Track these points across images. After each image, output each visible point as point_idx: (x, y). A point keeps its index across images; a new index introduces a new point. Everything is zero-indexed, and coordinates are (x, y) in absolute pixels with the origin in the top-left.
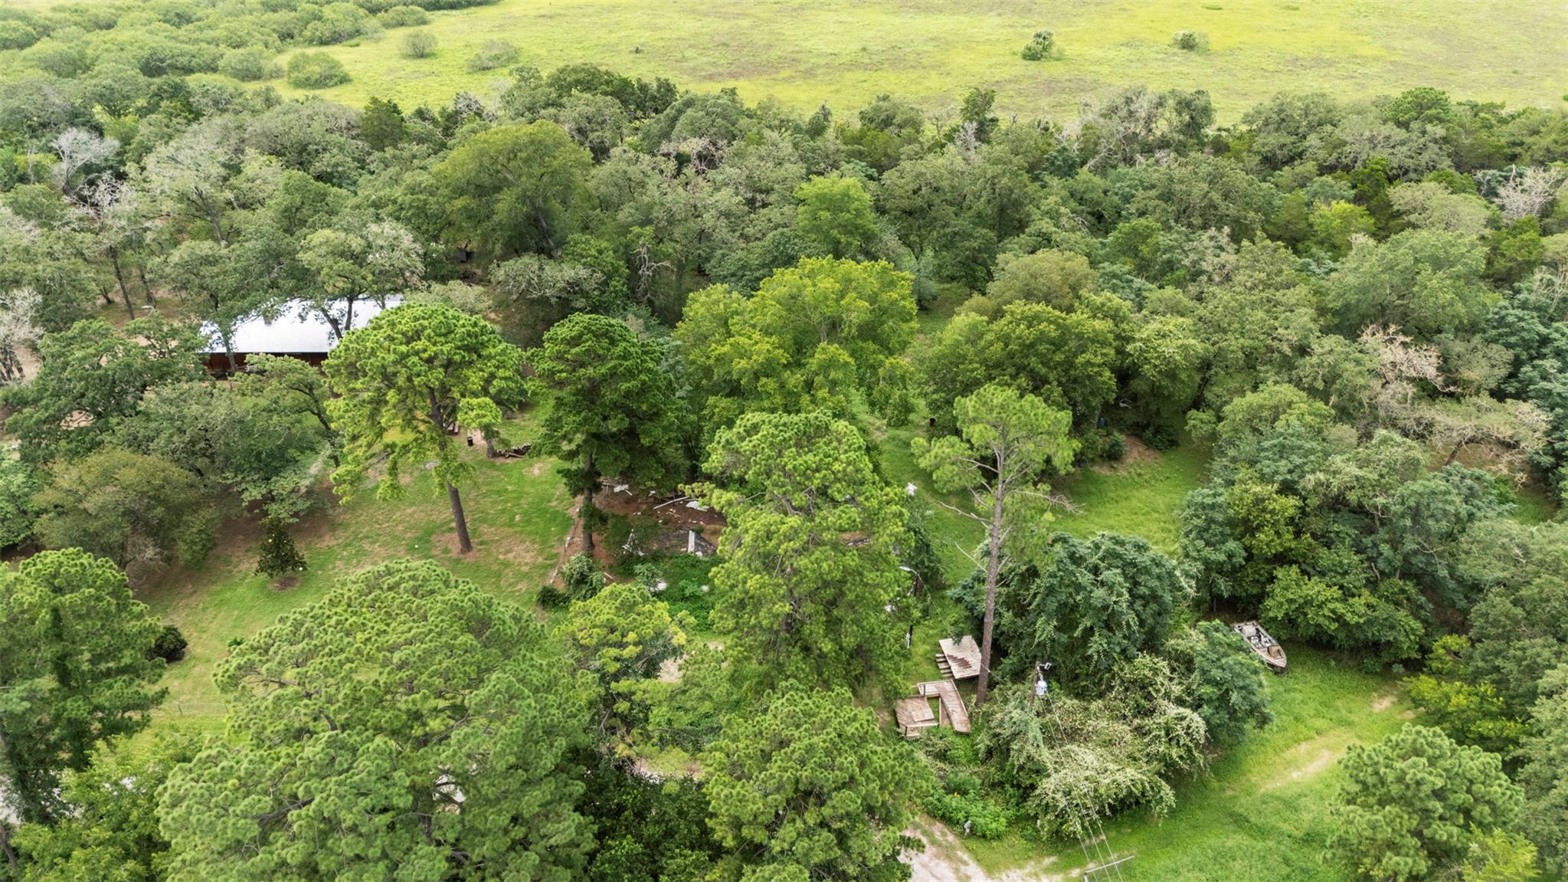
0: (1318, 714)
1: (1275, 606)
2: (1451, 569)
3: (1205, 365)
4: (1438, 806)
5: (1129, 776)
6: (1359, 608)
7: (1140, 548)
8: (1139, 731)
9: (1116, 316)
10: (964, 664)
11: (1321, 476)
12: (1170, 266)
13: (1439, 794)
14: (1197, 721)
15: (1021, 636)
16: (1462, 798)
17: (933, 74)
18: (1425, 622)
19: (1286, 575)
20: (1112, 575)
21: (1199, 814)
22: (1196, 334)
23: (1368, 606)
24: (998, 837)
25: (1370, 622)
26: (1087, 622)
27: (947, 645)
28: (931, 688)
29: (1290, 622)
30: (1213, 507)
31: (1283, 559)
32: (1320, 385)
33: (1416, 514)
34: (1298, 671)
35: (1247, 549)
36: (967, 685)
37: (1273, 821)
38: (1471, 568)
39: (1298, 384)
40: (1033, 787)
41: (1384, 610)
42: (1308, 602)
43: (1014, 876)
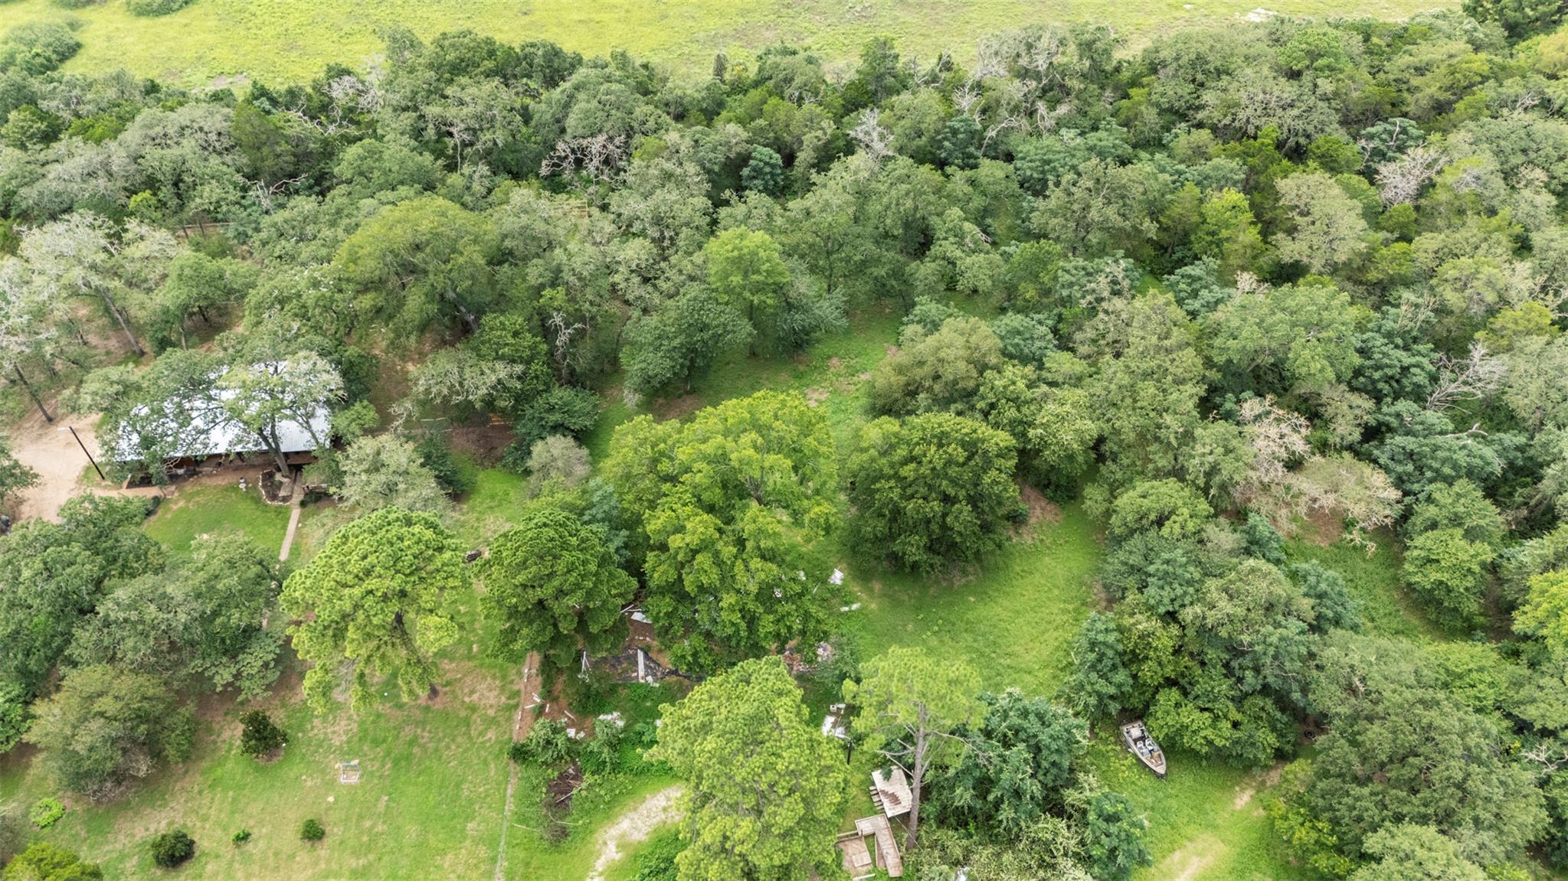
0: (1190, 821)
1: (1157, 720)
2: (1304, 695)
11: (1198, 610)
22: (1091, 411)
26: (998, 793)
27: (877, 775)
28: (865, 826)
29: (1171, 738)
31: (1164, 685)
33: (1275, 653)
35: (1135, 677)
36: (898, 823)
38: (1320, 701)
42: (1184, 728)
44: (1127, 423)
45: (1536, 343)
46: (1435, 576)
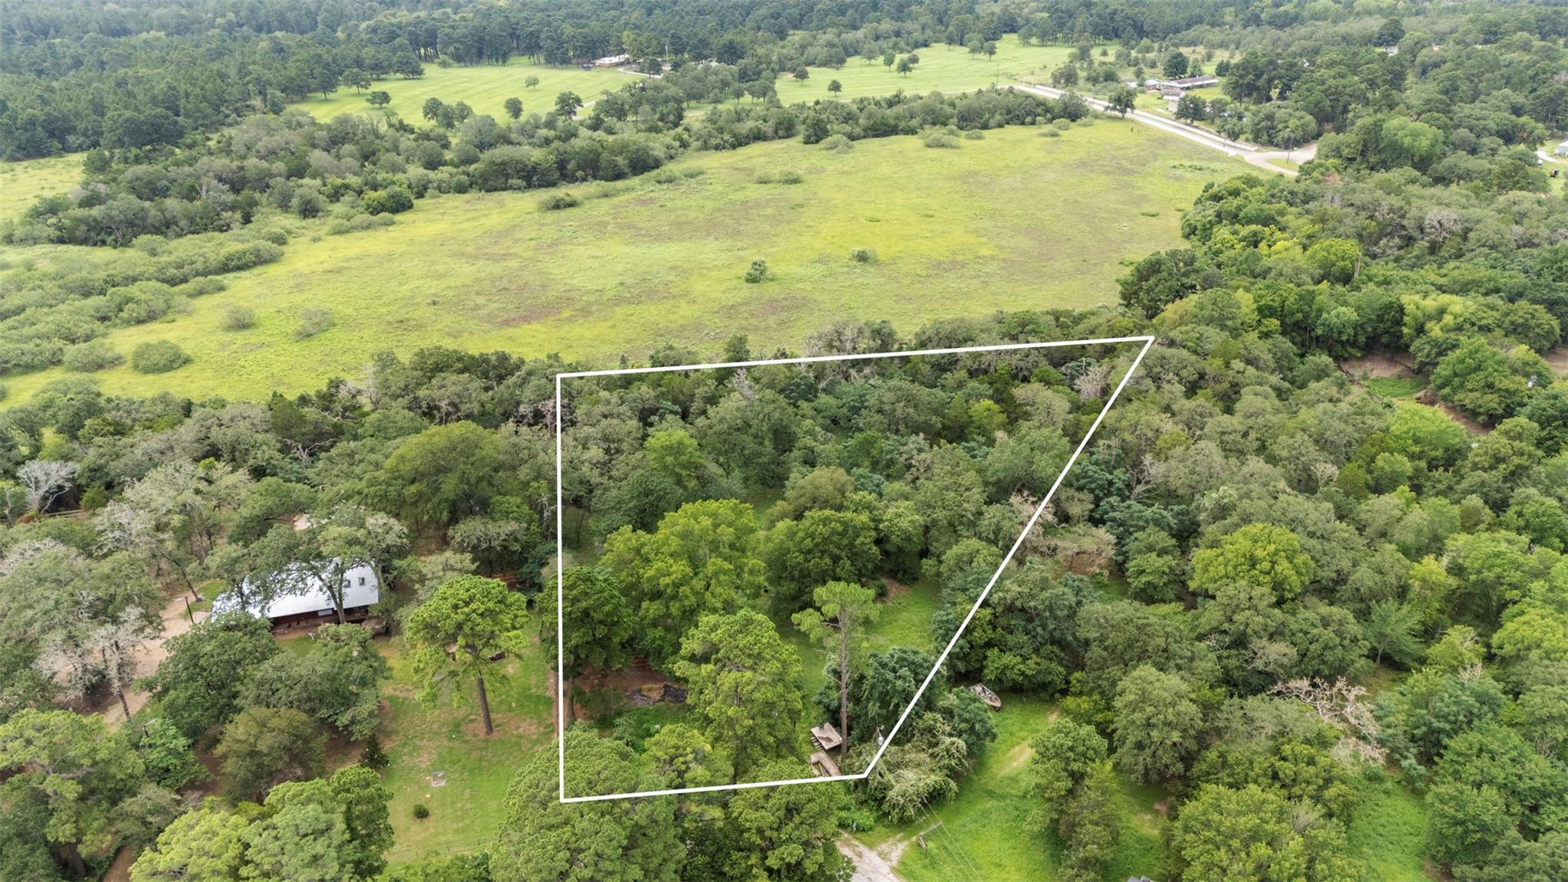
0: (1021, 729)
1: (989, 673)
2: (1073, 634)
3: (927, 529)
4: (1071, 754)
5: (934, 779)
6: (1031, 667)
7: (915, 653)
8: (933, 756)
9: (869, 508)
10: (829, 740)
11: (1001, 594)
12: (891, 463)
13: (1071, 749)
14: (961, 743)
15: (859, 717)
16: (1081, 748)
17: (683, 303)
18: (1067, 667)
19: (992, 654)
20: (904, 671)
21: (971, 796)
22: (918, 511)
23: (1037, 664)
24: (871, 829)
25: (1038, 673)
26: (895, 701)
27: (815, 731)
28: (814, 758)
29: (999, 680)
30: (947, 621)
31: (989, 645)
32: (992, 536)
33: (1051, 609)
34: (1008, 708)
35: (970, 642)
36: (834, 751)
37: (1008, 790)
38: (1082, 634)
39: (981, 538)
40: (884, 798)
41: (1045, 664)
42: (1006, 667)
43: (884, 847)
44: (941, 515)
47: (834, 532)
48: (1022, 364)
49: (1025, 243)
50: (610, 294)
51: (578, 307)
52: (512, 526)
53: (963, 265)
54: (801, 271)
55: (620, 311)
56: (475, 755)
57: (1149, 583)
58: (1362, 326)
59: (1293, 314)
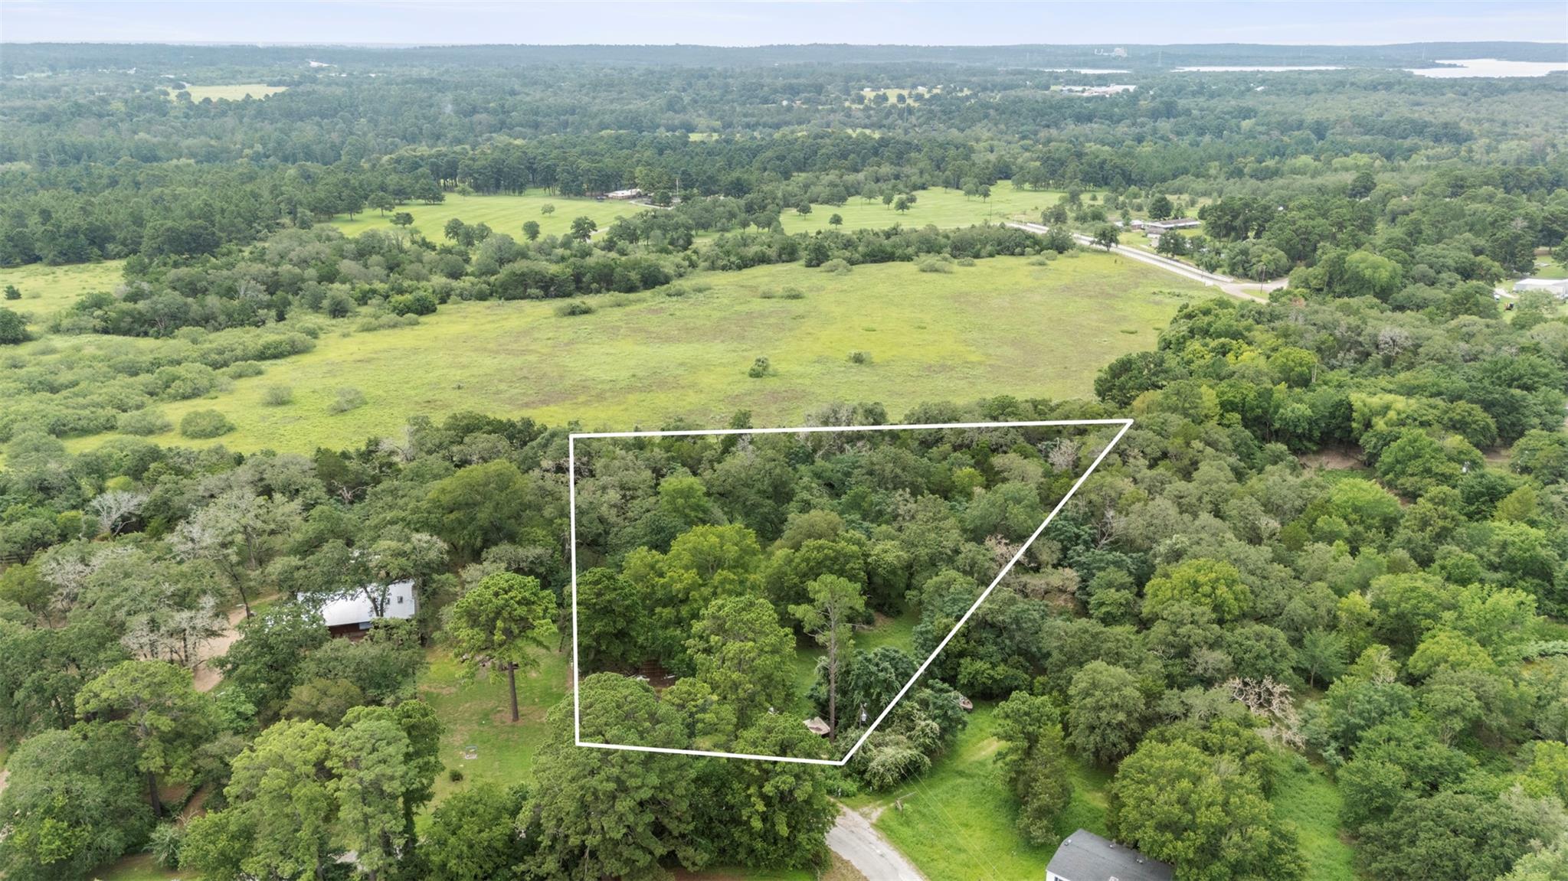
1: (963, 679)
2: (1037, 646)
3: (909, 566)
5: (910, 754)
6: (1000, 672)
8: (910, 738)
9: (859, 543)
10: (818, 729)
12: (880, 513)
14: (935, 725)
15: (845, 707)
18: (1030, 673)
19: (965, 661)
20: (887, 664)
21: (943, 772)
22: (902, 549)
23: (1004, 670)
24: (855, 795)
25: (1006, 677)
27: (806, 722)
29: (970, 685)
31: (964, 655)
32: (968, 568)
33: (1017, 622)
34: (978, 710)
35: (945, 651)
37: (976, 771)
38: (1045, 645)
39: (958, 570)
40: (867, 770)
41: (1011, 672)
42: (977, 672)
43: (866, 809)
44: (923, 552)
45: (1138, 506)
46: (1104, 609)
47: (827, 557)
48: (1001, 441)
49: (1009, 351)
50: (623, 384)
51: (593, 393)
52: (539, 551)
53: (952, 369)
54: (800, 369)
55: (632, 398)
56: (504, 736)
57: (1108, 613)
58: (1316, 421)
59: (1252, 409)
